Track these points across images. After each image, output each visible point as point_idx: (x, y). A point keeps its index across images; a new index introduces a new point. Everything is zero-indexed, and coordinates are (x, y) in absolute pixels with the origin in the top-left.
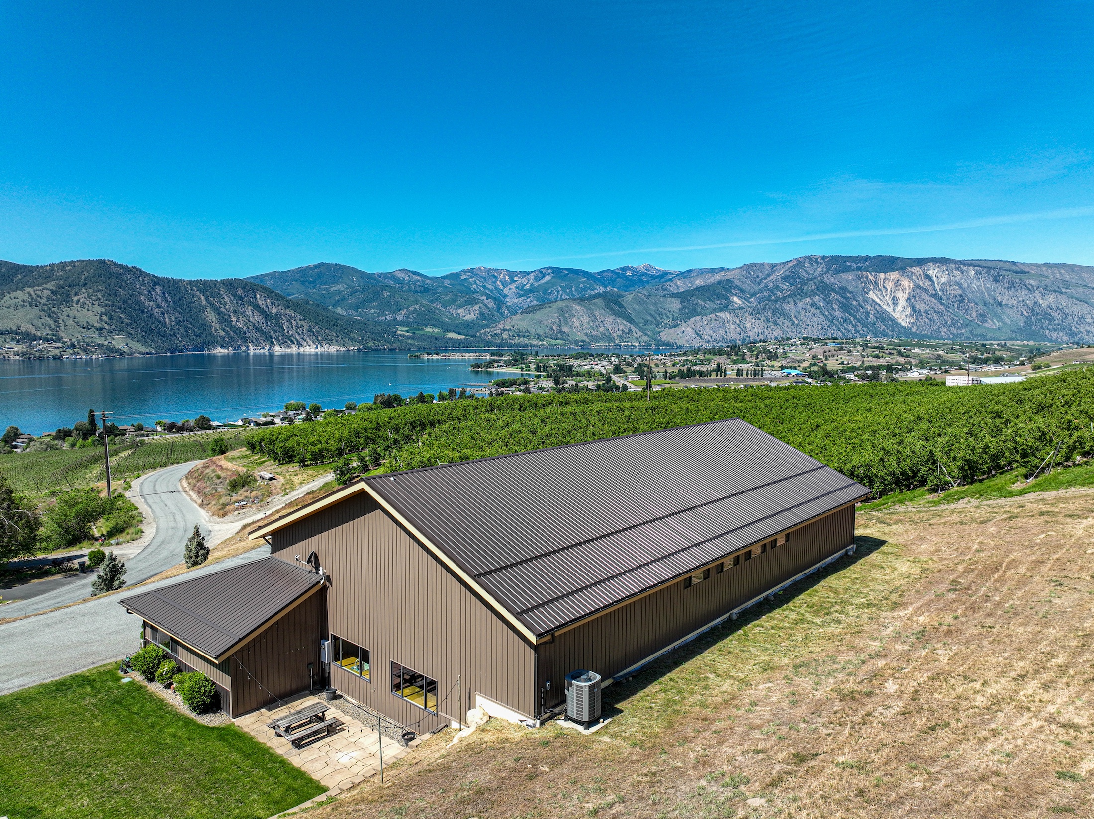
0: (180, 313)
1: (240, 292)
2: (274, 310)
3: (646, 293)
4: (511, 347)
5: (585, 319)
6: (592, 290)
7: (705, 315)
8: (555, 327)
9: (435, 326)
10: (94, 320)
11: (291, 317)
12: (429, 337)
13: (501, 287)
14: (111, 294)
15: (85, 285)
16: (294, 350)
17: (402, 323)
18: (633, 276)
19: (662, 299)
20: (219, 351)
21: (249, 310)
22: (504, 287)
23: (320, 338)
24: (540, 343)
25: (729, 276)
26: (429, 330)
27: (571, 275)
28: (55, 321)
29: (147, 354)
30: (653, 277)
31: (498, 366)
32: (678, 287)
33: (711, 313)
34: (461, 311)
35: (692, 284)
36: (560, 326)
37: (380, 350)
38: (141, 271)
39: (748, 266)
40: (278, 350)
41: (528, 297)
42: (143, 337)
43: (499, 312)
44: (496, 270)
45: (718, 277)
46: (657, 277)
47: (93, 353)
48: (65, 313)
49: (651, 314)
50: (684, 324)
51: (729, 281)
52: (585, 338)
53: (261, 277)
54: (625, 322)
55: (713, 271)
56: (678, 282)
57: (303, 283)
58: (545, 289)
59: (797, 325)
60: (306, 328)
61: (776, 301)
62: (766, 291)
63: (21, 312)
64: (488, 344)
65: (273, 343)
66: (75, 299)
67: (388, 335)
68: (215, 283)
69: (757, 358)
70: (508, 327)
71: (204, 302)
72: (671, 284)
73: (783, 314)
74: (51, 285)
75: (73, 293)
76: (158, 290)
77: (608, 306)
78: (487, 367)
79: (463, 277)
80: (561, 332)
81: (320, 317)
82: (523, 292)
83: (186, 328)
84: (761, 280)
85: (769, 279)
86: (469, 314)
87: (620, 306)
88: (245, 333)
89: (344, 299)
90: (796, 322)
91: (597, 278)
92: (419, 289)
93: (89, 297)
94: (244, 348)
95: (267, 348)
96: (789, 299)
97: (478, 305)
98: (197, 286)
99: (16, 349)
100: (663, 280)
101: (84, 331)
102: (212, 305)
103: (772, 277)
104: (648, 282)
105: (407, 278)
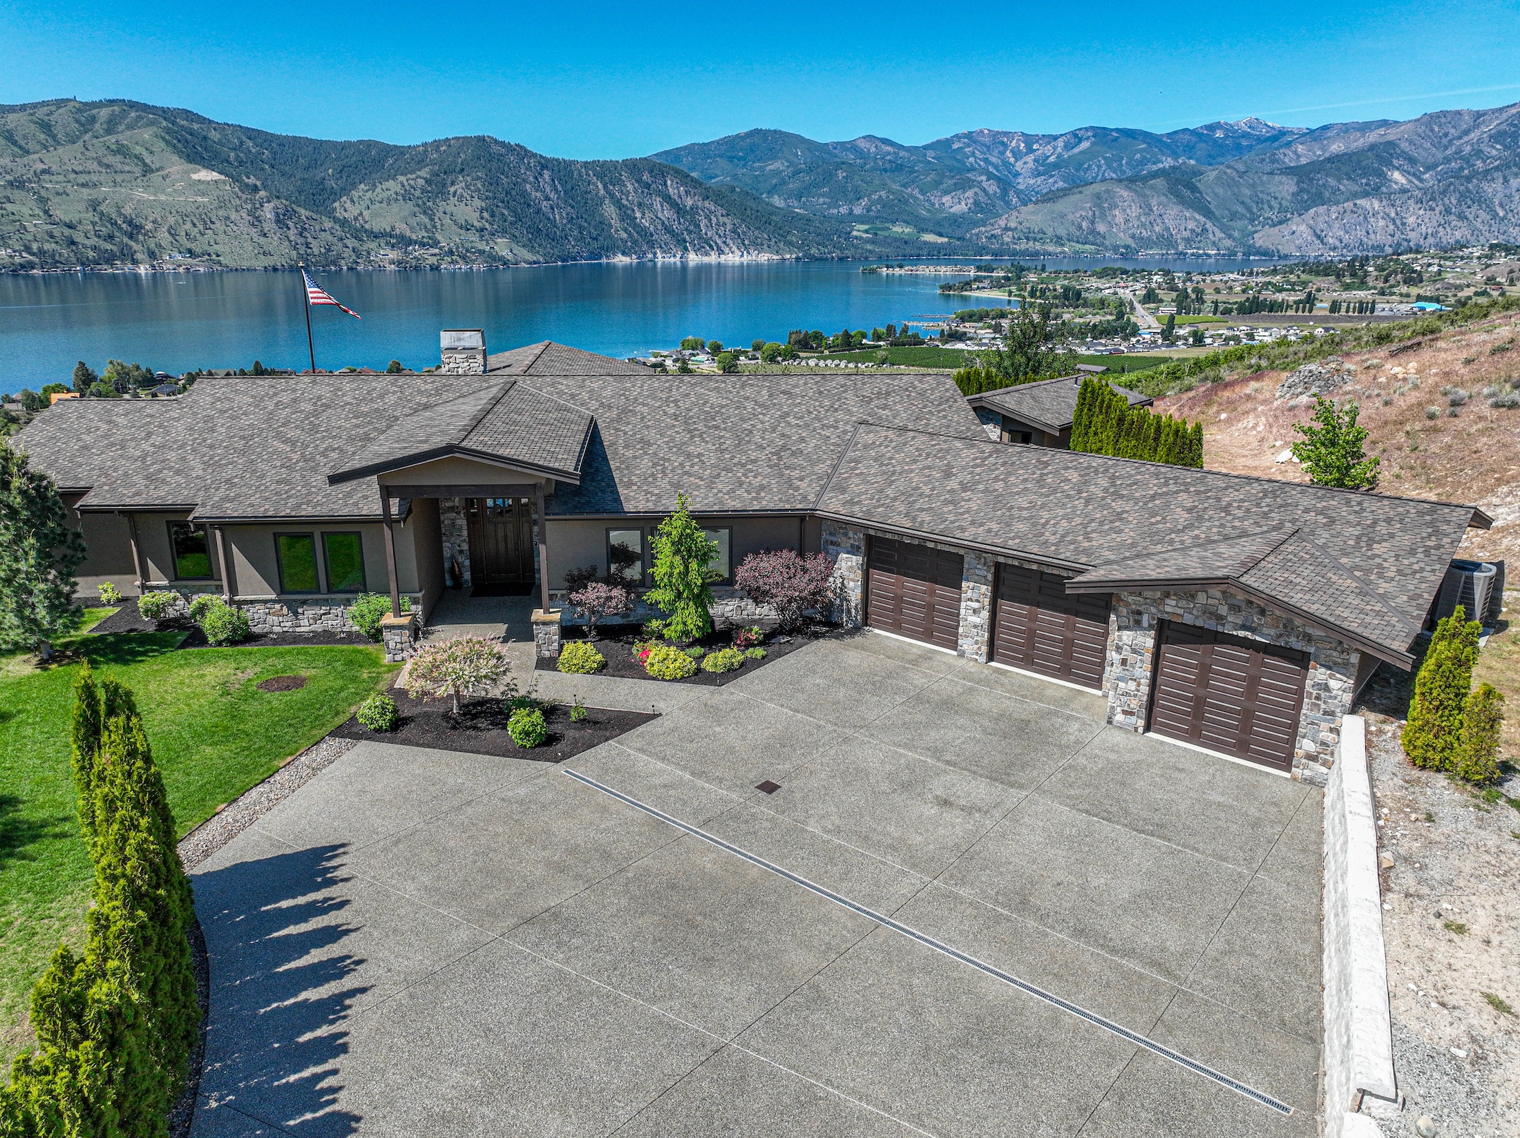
0: (573, 207)
1: (646, 177)
2: (689, 202)
3: (1241, 168)
4: (1014, 255)
5: (1134, 211)
6: (1155, 163)
7: (1337, 203)
8: (1084, 224)
9: (907, 223)
10: (473, 218)
11: (711, 212)
12: (896, 240)
13: (1012, 160)
14: (493, 182)
15: (462, 170)
16: (713, 258)
17: (861, 220)
18: (1226, 137)
19: (1265, 178)
20: (621, 260)
21: (657, 202)
22: (1017, 160)
23: (746, 242)
24: (1059, 249)
25: (1392, 135)
26: (897, 229)
27: (1123, 139)
28: (432, 220)
29: (535, 263)
30: (1260, 140)
31: (978, 288)
32: (1299, 157)
33: (1347, 200)
34: (946, 199)
35: (1324, 150)
36: (1093, 223)
37: (827, 259)
38: (526, 150)
39: (1431, 116)
40: (693, 259)
41: (1052, 176)
42: (530, 240)
43: (1004, 200)
44: (1006, 134)
45: (1373, 137)
46: (1267, 139)
47: (473, 261)
48: (441, 209)
49: (1243, 203)
50: (1296, 219)
51: (1391, 144)
52: (1130, 242)
53: (675, 154)
54: (1197, 216)
55: (1365, 127)
56: (1300, 148)
57: (731, 159)
58: (1079, 163)
59: (1502, 219)
60: (729, 227)
61: (1468, 179)
62: (1456, 159)
63: (395, 207)
64: (981, 250)
65: (686, 249)
66: (452, 189)
67: (839, 236)
68: (614, 164)
69: (1386, 281)
70: (1013, 225)
71: (602, 192)
72: (1287, 152)
73: (1479, 201)
74: (424, 173)
75: (449, 182)
76: (547, 175)
77: (1173, 191)
78: (962, 289)
79: (955, 146)
80: (1094, 232)
81: (748, 212)
82: (1044, 168)
83: (581, 228)
84: (1450, 141)
85: (1466, 139)
86: (957, 205)
87: (1194, 189)
88: (652, 235)
89: (783, 183)
90: (1501, 214)
91: (1165, 143)
92: (888, 166)
93: (467, 186)
94: (650, 256)
95: (678, 256)
96: (1495, 175)
97: (972, 191)
98: (594, 170)
99: (391, 256)
100: (1276, 144)
101: (463, 232)
102: (612, 196)
103: (1472, 135)
104: (1250, 147)
105: (873, 150)
